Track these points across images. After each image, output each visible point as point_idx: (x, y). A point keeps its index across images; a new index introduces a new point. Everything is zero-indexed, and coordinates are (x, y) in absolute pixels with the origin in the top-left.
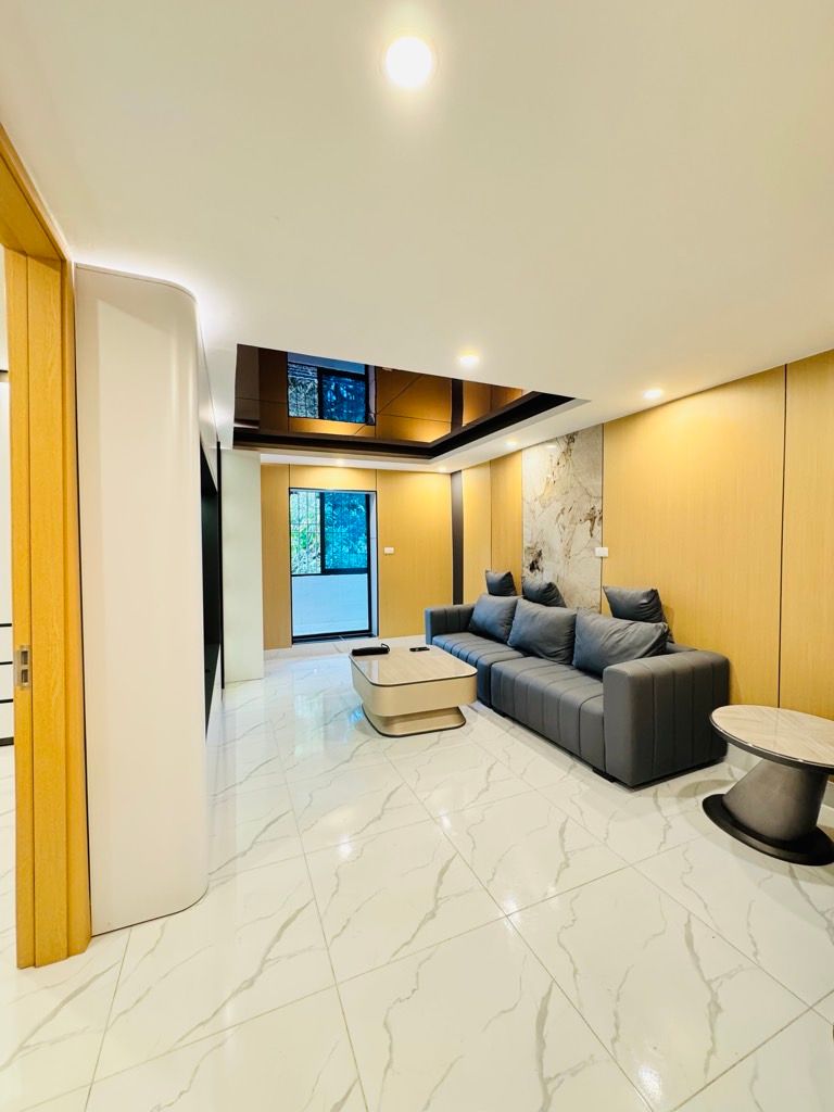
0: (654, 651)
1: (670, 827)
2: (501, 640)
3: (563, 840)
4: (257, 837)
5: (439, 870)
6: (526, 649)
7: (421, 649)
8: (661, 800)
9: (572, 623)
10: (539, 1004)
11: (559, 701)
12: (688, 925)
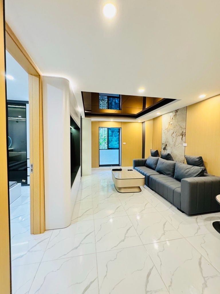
0: (199, 175)
1: (200, 229)
2: (154, 169)
3: (164, 227)
4: (84, 213)
5: (127, 229)
6: (160, 172)
7: (131, 170)
8: (198, 220)
9: (174, 165)
10: (149, 271)
11: (168, 187)
12: (200, 259)
